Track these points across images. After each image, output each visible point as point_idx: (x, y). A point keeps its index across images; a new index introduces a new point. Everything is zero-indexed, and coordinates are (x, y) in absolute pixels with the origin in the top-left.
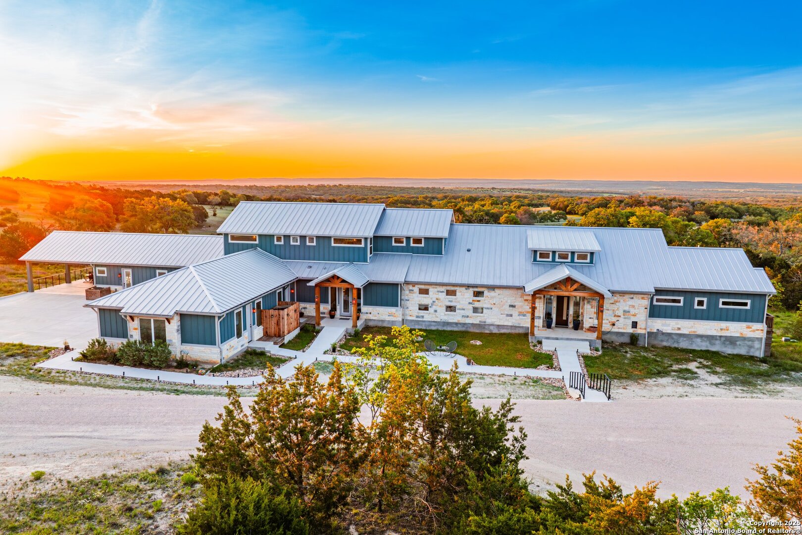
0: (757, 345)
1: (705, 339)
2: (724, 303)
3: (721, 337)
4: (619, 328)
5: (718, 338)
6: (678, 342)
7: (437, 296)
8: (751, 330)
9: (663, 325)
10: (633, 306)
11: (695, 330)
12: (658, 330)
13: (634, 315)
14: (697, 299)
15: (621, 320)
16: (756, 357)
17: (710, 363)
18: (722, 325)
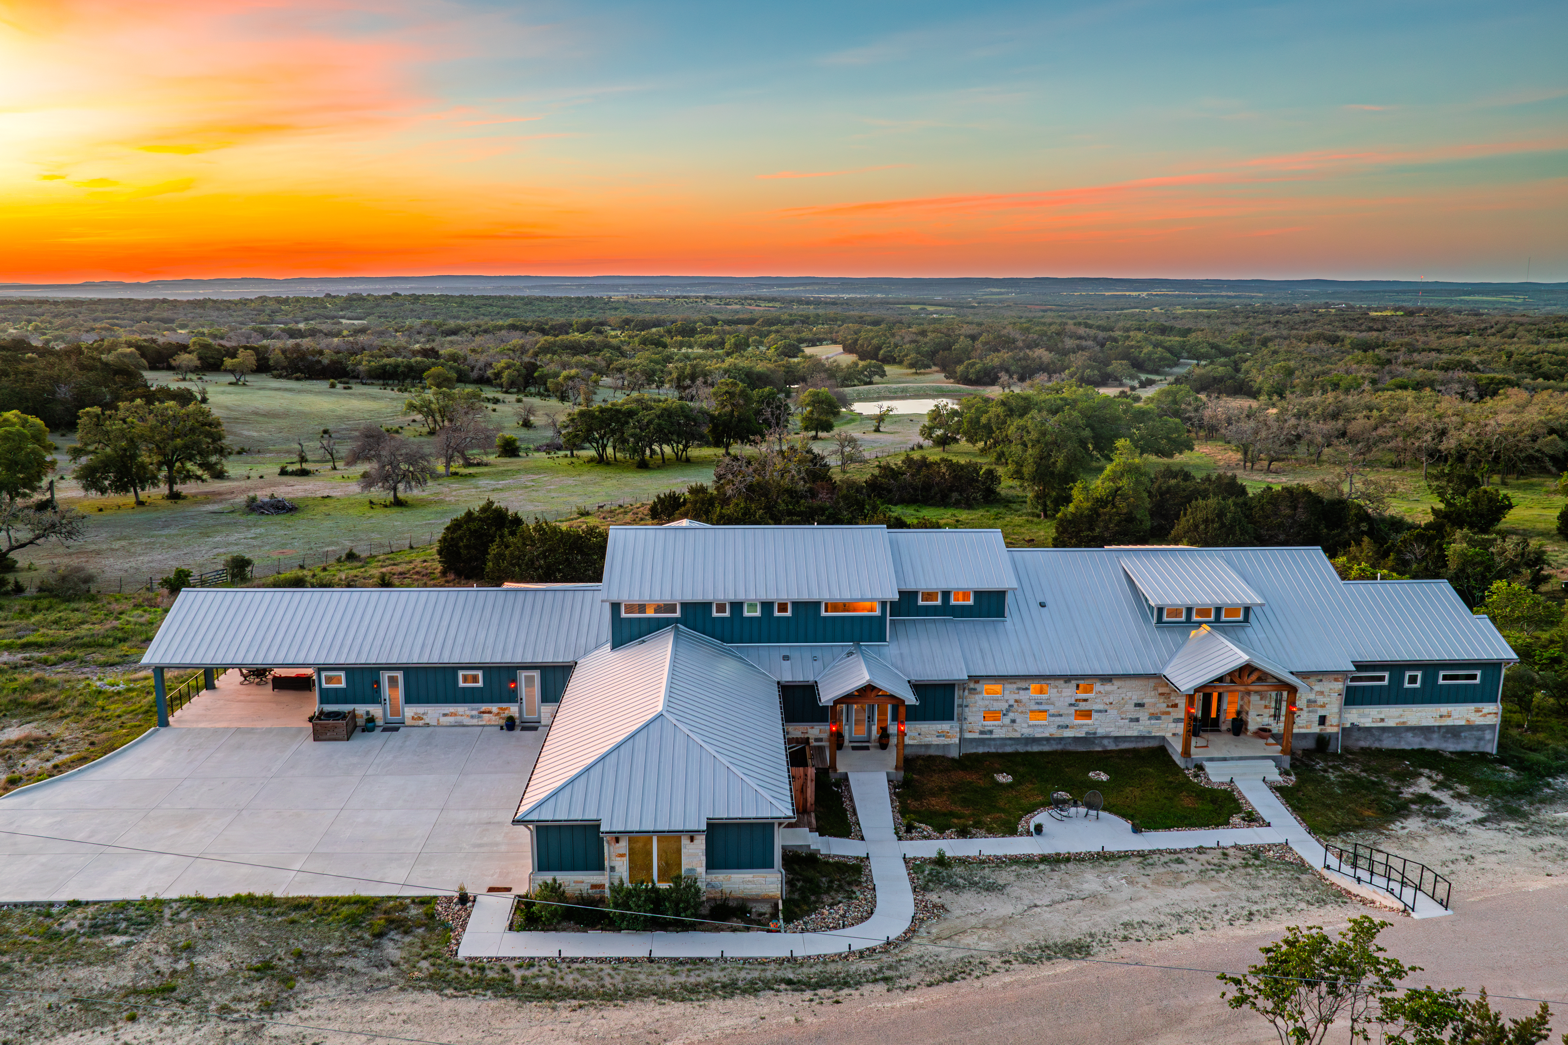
0: (1488, 735)
1: (1419, 733)
2: (1445, 677)
3: (1440, 727)
4: (1300, 728)
5: (1436, 729)
6: (1380, 741)
7: (1017, 697)
8: (1480, 714)
9: (1360, 716)
10: (1322, 693)
11: (1405, 720)
12: (1352, 724)
13: (1323, 706)
14: (1407, 674)
15: (1304, 713)
16: (1488, 753)
17: (1441, 776)
18: (1442, 709)
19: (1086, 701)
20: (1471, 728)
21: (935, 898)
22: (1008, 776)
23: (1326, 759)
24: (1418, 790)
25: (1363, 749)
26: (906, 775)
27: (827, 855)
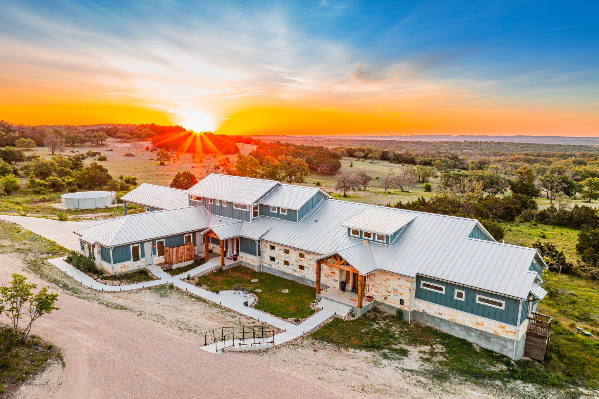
0: (511, 346)
1: (463, 329)
2: (480, 299)
3: (476, 330)
4: (390, 302)
5: (474, 330)
6: (439, 326)
8: (504, 330)
9: (428, 307)
10: (400, 286)
11: (454, 318)
12: (423, 311)
13: (401, 294)
14: (456, 291)
15: (392, 295)
16: (508, 358)
17: (443, 351)
18: (478, 319)
19: (301, 261)
20: (498, 337)
21: (144, 291)
22: (257, 280)
23: (394, 322)
24: (410, 348)
25: (428, 327)
26: (224, 268)
27: (152, 275)
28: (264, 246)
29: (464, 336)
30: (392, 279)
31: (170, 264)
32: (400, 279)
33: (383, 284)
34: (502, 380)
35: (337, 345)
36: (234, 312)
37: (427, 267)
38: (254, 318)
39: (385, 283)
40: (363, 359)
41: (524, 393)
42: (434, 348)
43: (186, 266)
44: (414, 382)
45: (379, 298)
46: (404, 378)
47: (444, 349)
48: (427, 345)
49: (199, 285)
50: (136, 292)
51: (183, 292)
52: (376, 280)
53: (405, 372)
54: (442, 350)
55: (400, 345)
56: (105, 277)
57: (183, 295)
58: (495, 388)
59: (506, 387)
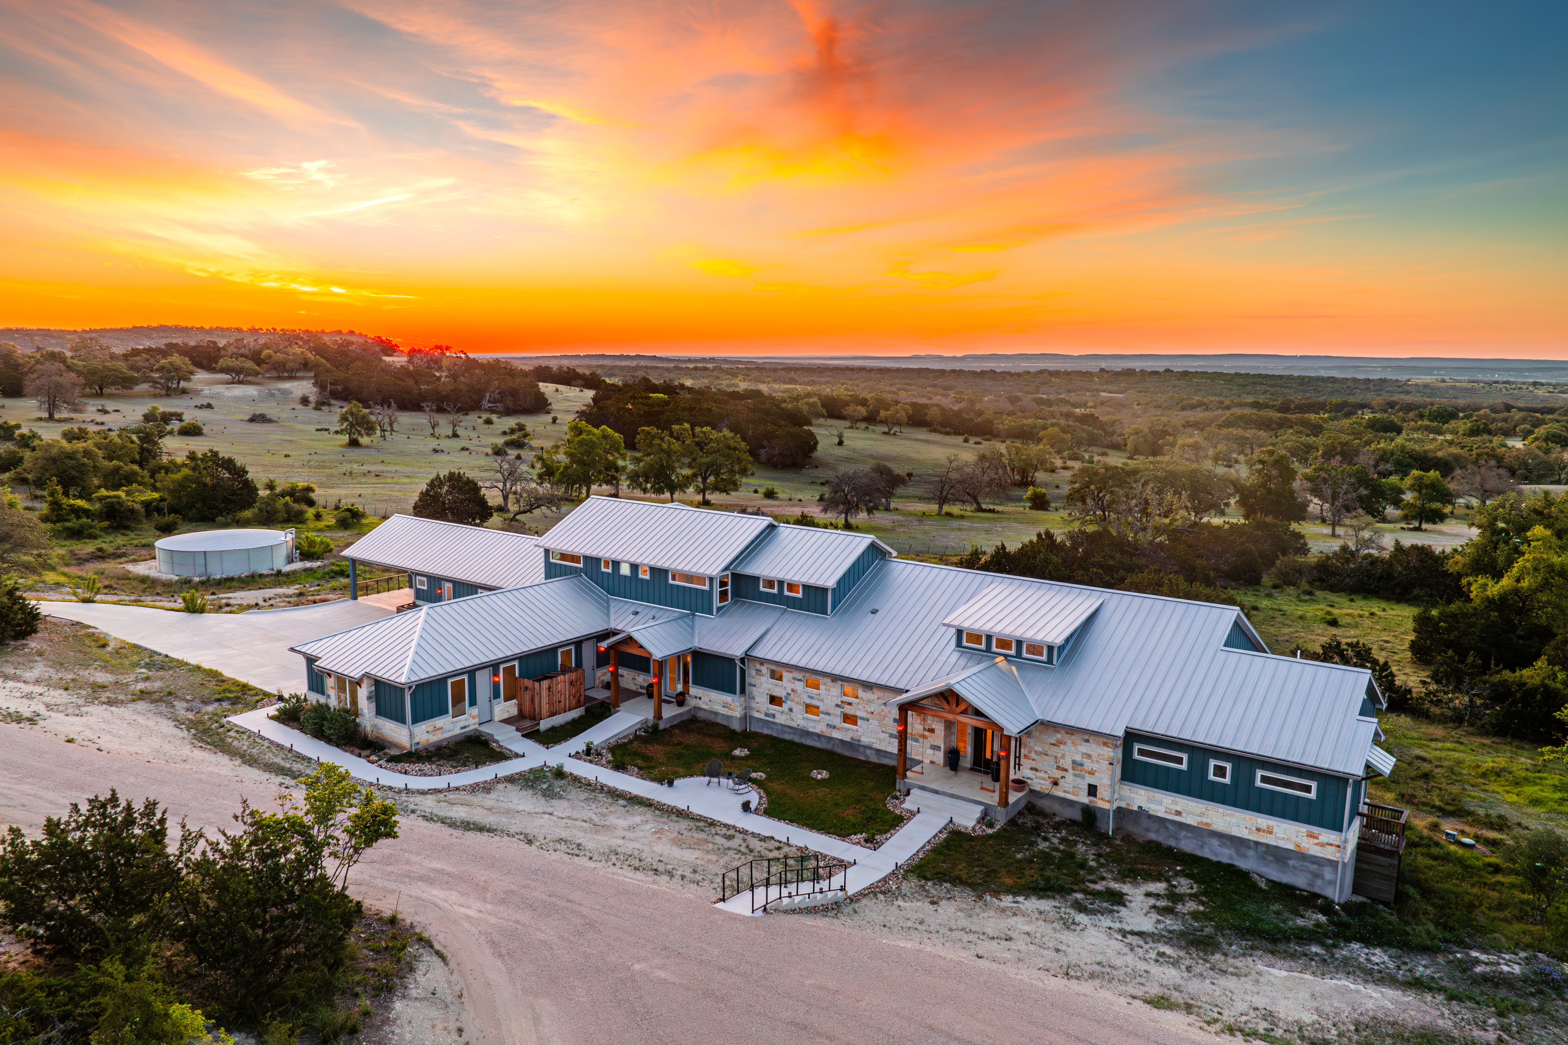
0: (1331, 874)
1: (1228, 843)
2: (1265, 779)
3: (1257, 843)
4: (1065, 791)
5: (1251, 844)
6: (1177, 840)
7: (792, 686)
8: (1316, 841)
9: (1149, 800)
10: (1089, 756)
11: (1209, 821)
12: (1140, 807)
13: (1092, 773)
14: (1213, 763)
15: (1069, 777)
16: (1326, 898)
17: (1194, 891)
18: (1260, 820)
19: (850, 704)
20: (1303, 857)
21: (500, 786)
22: (746, 752)
23: (1077, 834)
24: (1126, 888)
25: (1150, 842)
26: (662, 726)
27: (500, 746)
28: (753, 672)
29: (1231, 858)
30: (1069, 742)
31: (534, 719)
32: (1087, 741)
33: (1049, 753)
34: (1323, 945)
35: (974, 890)
36: (726, 826)
37: (1147, 715)
38: (776, 838)
39: (1053, 751)
40: (1037, 915)
41: (1370, 966)
42: (1175, 886)
43: (568, 723)
44: (1153, 955)
45: (1040, 783)
46: (1132, 950)
47: (1195, 886)
48: (1160, 881)
49: (619, 766)
50: (484, 788)
51: (589, 785)
52: (1032, 744)
53: (1129, 936)
54: (1192, 888)
55: (1104, 883)
56: (397, 756)
57: (593, 791)
58: (1312, 960)
59: (1332, 956)
